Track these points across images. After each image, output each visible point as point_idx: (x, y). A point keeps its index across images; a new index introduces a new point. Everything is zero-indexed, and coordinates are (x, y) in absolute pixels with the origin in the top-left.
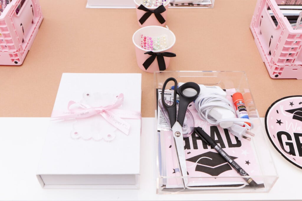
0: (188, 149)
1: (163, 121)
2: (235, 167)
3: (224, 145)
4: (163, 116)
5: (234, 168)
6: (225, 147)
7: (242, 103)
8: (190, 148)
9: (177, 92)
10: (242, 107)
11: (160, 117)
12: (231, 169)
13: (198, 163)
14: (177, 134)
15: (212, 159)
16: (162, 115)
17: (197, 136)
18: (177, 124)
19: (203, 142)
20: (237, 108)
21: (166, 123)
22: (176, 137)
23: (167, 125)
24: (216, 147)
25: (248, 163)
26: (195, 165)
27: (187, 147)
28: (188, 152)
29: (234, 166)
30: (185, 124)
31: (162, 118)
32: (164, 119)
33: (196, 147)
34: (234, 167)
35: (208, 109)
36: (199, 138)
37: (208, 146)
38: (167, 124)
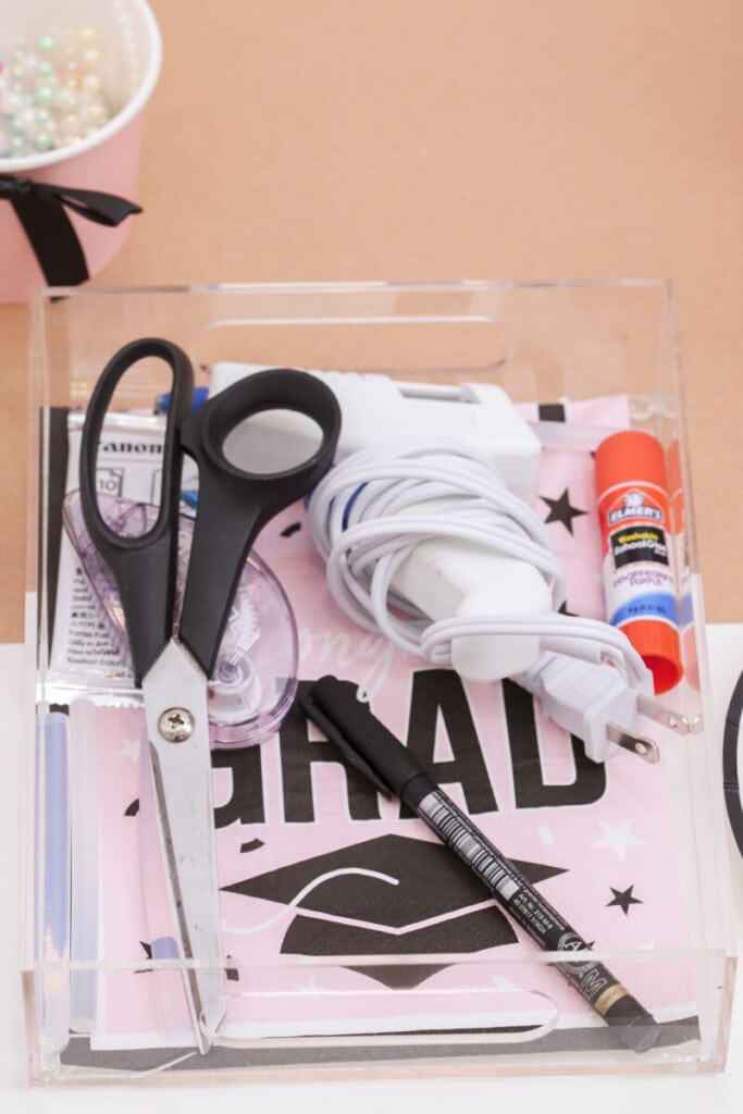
0: (243, 822)
1: (94, 640)
2: (532, 925)
3: (489, 792)
4: (93, 607)
5: (524, 928)
6: (492, 807)
7: (645, 504)
8: (260, 818)
9: (185, 441)
10: (636, 536)
11: (75, 615)
12: (511, 938)
13: (301, 905)
14: (167, 727)
15: (395, 882)
16: (86, 603)
17: (314, 736)
18: (175, 659)
19: (353, 776)
20: (609, 541)
21: (108, 653)
22: (166, 743)
23: (120, 669)
24: (429, 803)
25: (624, 899)
26: (282, 915)
27: (244, 806)
28: (249, 839)
29: (524, 917)
30: (234, 661)
31: (88, 620)
32: (101, 626)
33: (299, 808)
34: (526, 923)
35: (387, 553)
36: (328, 752)
37: (381, 799)
38: (116, 658)
